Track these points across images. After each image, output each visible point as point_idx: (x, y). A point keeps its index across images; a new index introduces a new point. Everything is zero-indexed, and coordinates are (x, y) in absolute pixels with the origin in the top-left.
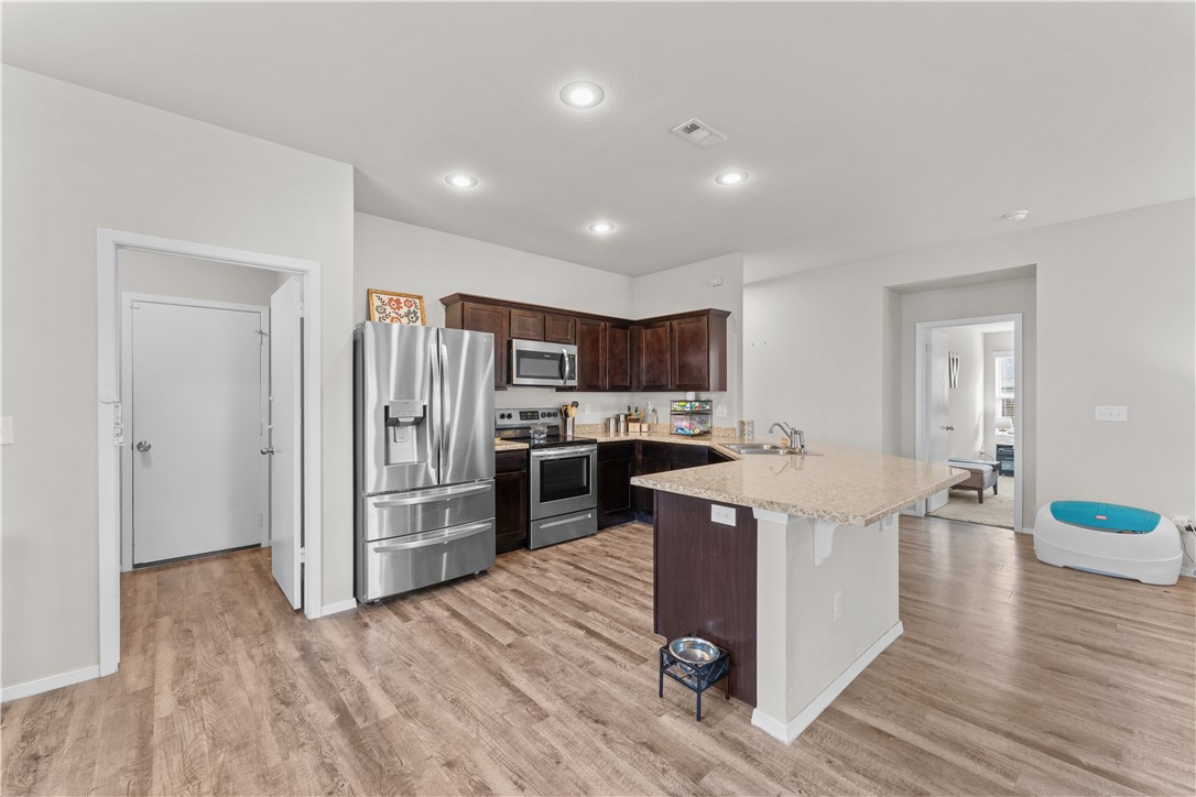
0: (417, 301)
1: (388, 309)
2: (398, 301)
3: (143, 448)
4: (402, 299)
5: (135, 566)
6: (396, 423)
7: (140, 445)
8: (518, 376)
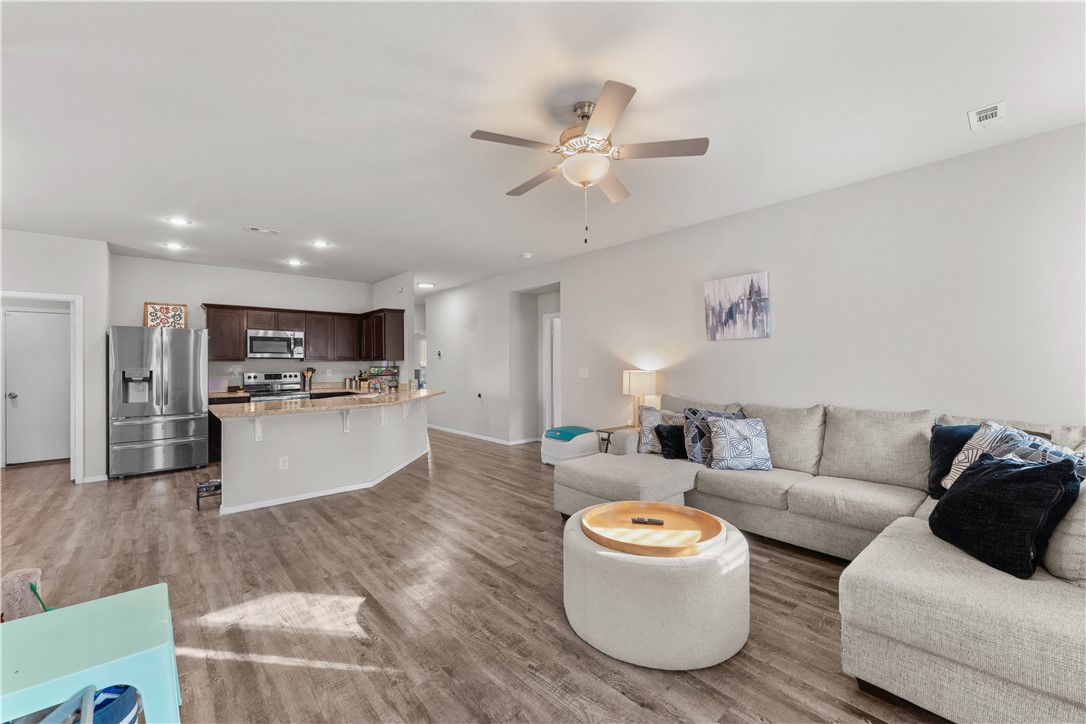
0: (183, 308)
1: (159, 314)
2: (167, 309)
3: (13, 397)
4: (171, 308)
5: (7, 465)
6: (130, 380)
7: (10, 394)
8: (251, 352)
